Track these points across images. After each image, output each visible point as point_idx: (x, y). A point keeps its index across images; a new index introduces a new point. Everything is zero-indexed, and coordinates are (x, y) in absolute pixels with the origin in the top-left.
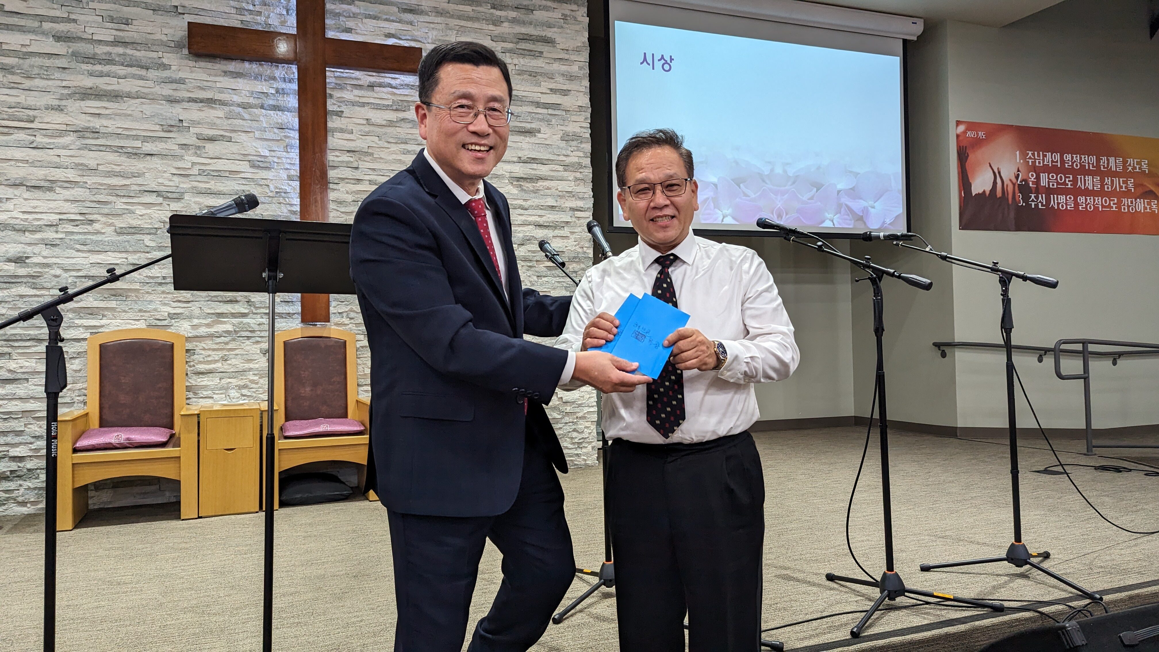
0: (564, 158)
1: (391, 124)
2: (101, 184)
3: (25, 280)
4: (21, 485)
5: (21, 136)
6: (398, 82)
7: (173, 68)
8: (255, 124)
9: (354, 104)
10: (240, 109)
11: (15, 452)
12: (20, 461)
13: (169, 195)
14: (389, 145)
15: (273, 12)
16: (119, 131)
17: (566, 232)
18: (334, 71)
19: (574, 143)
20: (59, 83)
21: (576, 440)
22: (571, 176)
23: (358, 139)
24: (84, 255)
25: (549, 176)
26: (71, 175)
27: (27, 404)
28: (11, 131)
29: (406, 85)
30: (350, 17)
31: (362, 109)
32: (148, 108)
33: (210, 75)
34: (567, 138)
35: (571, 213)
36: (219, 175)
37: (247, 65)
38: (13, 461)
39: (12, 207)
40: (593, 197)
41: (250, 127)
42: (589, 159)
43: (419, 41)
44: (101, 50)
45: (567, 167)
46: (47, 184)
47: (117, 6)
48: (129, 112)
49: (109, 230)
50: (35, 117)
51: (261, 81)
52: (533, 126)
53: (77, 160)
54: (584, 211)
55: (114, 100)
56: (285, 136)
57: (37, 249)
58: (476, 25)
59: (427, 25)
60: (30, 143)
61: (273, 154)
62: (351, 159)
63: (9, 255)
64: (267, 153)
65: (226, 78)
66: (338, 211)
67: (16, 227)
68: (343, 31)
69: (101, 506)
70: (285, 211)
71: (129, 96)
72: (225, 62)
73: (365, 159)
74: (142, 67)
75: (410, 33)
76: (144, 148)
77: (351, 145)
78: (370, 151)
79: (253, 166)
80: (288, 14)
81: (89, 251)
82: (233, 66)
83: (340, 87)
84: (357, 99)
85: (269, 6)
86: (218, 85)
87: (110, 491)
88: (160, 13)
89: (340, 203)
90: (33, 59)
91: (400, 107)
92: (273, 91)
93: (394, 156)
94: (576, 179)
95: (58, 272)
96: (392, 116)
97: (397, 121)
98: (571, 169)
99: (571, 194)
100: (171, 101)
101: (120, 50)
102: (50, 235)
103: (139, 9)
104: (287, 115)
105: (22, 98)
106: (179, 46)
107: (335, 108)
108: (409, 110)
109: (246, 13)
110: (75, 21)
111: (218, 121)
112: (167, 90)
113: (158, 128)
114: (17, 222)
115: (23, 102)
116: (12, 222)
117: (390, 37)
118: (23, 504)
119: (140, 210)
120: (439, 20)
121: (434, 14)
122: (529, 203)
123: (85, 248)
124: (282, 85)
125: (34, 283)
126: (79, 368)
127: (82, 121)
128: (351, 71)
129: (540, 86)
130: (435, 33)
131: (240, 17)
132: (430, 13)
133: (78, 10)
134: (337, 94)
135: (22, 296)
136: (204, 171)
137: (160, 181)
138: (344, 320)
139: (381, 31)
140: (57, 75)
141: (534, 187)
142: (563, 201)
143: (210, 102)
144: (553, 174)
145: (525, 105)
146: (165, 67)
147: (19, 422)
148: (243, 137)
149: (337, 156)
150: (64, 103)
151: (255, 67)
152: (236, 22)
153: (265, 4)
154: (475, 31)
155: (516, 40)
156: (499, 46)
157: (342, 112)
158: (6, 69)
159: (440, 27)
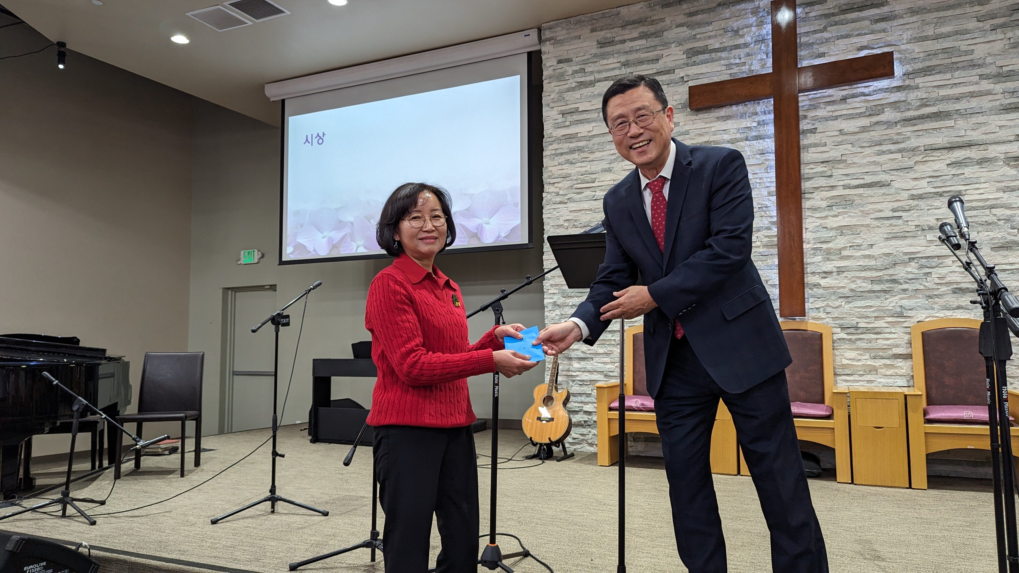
1: (864, 129)
4: (590, 432)
5: (588, 193)
6: (871, 89)
7: (681, 124)
9: (827, 119)
11: (587, 408)
12: (590, 415)
14: (863, 150)
15: (755, 59)
18: (808, 95)
20: (609, 152)
23: (832, 149)
27: (593, 376)
28: (583, 190)
29: (879, 90)
30: (823, 43)
31: (835, 123)
33: (706, 123)
37: (734, 108)
38: (586, 414)
43: (893, 45)
50: (595, 179)
51: (746, 118)
56: (766, 160)
58: (958, 11)
59: (901, 27)
60: (593, 197)
61: (755, 176)
62: (825, 169)
65: (718, 123)
66: (813, 217)
68: (816, 57)
69: (638, 454)
70: (766, 222)
72: (718, 110)
73: (839, 166)
75: (883, 40)
77: (825, 157)
78: (843, 158)
82: (723, 112)
83: (814, 107)
84: (831, 114)
85: (752, 55)
86: (713, 129)
87: (643, 443)
88: (672, 85)
89: (814, 209)
90: (595, 139)
91: (874, 112)
92: (755, 124)
93: (868, 159)
96: (865, 122)
97: (870, 126)
104: (767, 142)
105: (589, 167)
106: (684, 107)
107: (810, 127)
108: (883, 112)
109: (734, 67)
117: (863, 50)
118: (591, 445)
120: (914, 19)
121: (908, 15)
124: (762, 118)
128: (824, 91)
130: (909, 33)
131: (729, 72)
132: (905, 16)
134: (811, 114)
138: (820, 314)
139: (853, 46)
147: (589, 387)
149: (811, 169)
150: (612, 165)
151: (740, 108)
152: (727, 76)
153: (748, 55)
154: (957, 17)
155: (1008, 13)
156: (987, 25)
157: (816, 129)
158: (580, 150)
159: (916, 25)
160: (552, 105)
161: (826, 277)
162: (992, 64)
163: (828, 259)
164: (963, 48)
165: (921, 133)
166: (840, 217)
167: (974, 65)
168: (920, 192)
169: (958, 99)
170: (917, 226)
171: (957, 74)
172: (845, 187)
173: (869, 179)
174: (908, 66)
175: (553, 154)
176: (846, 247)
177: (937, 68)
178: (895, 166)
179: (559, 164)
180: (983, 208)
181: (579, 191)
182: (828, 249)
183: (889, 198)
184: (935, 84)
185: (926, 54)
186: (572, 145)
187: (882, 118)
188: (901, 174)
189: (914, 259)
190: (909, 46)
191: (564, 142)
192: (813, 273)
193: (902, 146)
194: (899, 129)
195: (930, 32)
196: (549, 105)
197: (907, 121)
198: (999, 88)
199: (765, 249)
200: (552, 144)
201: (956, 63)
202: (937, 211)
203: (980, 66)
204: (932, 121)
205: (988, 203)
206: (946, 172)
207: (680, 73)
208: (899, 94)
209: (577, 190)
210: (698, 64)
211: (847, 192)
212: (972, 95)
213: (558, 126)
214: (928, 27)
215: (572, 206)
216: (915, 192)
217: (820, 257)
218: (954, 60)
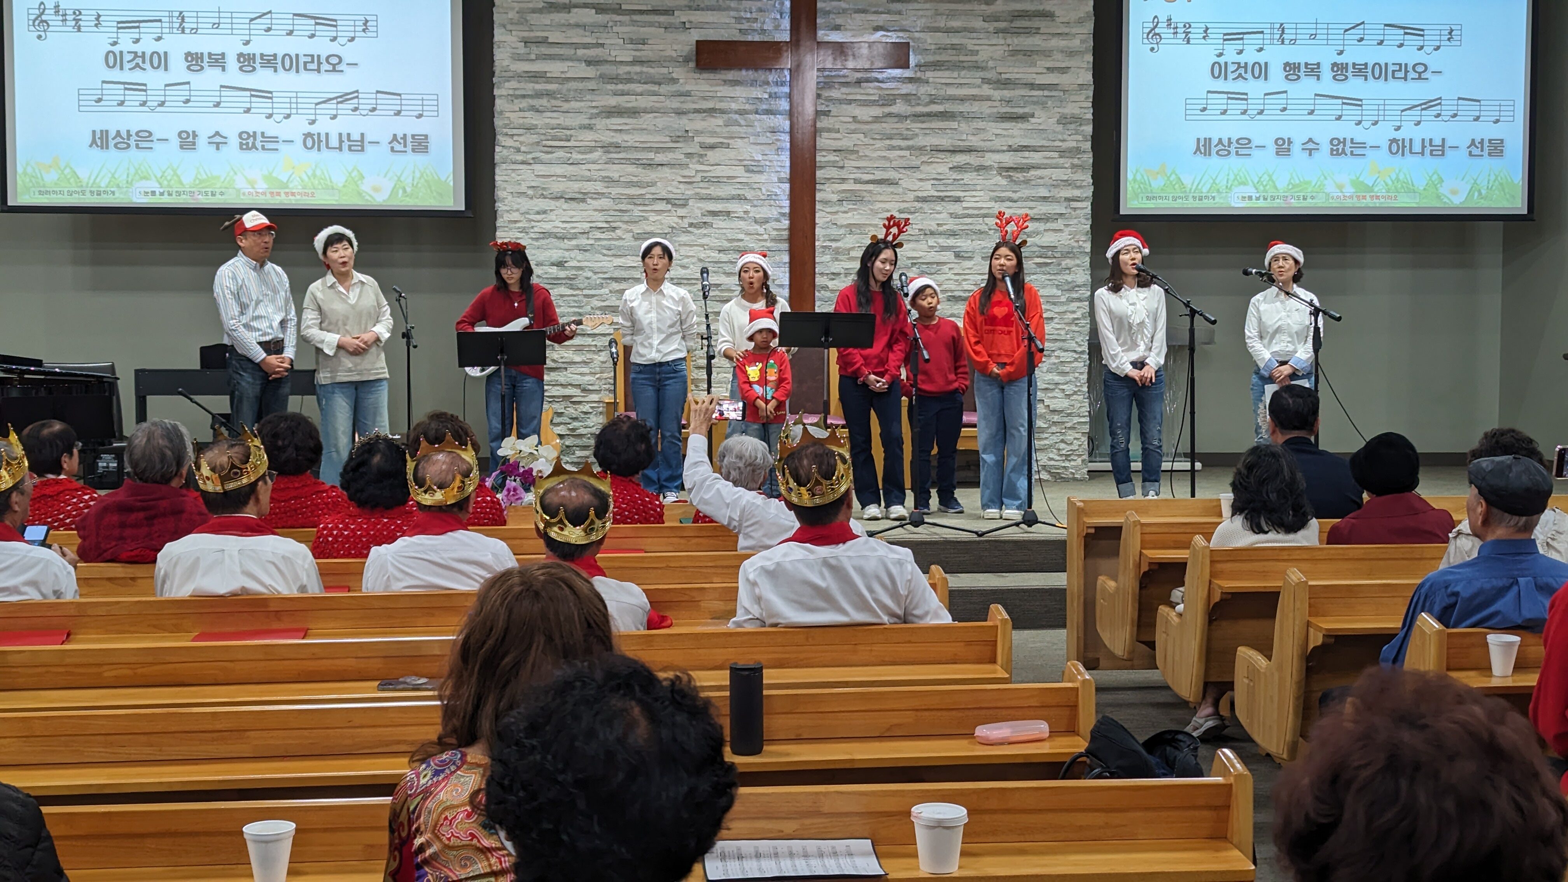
0: (1060, 144)
1: (877, 119)
2: (622, 195)
3: (564, 282)
5: (561, 154)
6: (885, 75)
7: (681, 81)
8: (750, 130)
9: (841, 101)
10: (737, 116)
13: (676, 201)
14: (875, 142)
15: (768, 17)
16: (637, 145)
17: (1060, 224)
19: (1073, 126)
20: (589, 104)
21: (1064, 452)
22: (1067, 162)
23: (845, 137)
24: (609, 259)
25: (1043, 164)
26: (599, 187)
28: (554, 150)
29: (893, 77)
30: (839, 13)
31: (848, 107)
32: (661, 121)
33: (711, 85)
34: (1064, 121)
35: (1065, 204)
36: (718, 181)
37: (744, 72)
39: (554, 218)
40: (1093, 184)
41: (746, 133)
42: (1090, 143)
44: (623, 70)
45: (1063, 153)
46: (580, 196)
47: (635, 28)
48: (644, 126)
49: (628, 236)
50: (571, 136)
51: (756, 87)
52: (1026, 110)
53: (604, 174)
54: (1082, 201)
55: (633, 115)
56: (778, 140)
57: (573, 254)
58: (967, 7)
59: (916, 12)
60: (567, 160)
61: (765, 157)
62: (837, 159)
63: (552, 260)
64: (760, 158)
65: (726, 87)
66: (826, 211)
67: (558, 235)
68: (832, 30)
70: (776, 213)
71: (646, 111)
72: (725, 72)
73: (851, 157)
74: (655, 83)
75: (898, 23)
76: (656, 159)
77: (837, 144)
78: (856, 149)
79: (748, 171)
80: (781, 17)
81: (613, 255)
82: (731, 75)
83: (828, 85)
84: (845, 96)
86: (719, 94)
88: (670, 30)
89: (826, 202)
90: (571, 84)
91: (888, 102)
92: (766, 96)
93: (879, 153)
94: (1073, 166)
95: (590, 274)
96: (877, 111)
97: (883, 116)
98: (1067, 155)
99: (1068, 183)
100: (679, 114)
101: (637, 69)
102: (583, 241)
103: (653, 29)
104: (778, 119)
105: (562, 120)
106: (687, 60)
107: (823, 107)
108: (895, 103)
109: (744, 21)
110: (602, 45)
111: (718, 130)
112: (675, 104)
113: (668, 139)
114: (559, 230)
115: (562, 123)
116: (555, 230)
117: (878, 29)
119: (653, 217)
122: (1018, 195)
123: (610, 253)
124: (776, 89)
125: (571, 284)
126: (605, 360)
127: (608, 137)
129: (1035, 66)
130: (923, 20)
133: (605, 35)
134: (825, 93)
135: (562, 296)
136: (705, 178)
137: (670, 189)
140: (588, 97)
141: (1024, 177)
142: (1057, 190)
143: (711, 111)
144: (1046, 161)
145: (1018, 88)
146: (674, 81)
148: (739, 143)
149: (824, 156)
150: (593, 121)
153: (760, 10)
154: (966, 13)
155: (1010, 18)
156: (991, 26)
157: (830, 111)
158: (549, 95)
159: (929, 13)
160: (509, 27)
161: (833, 279)
162: (992, 68)
163: (837, 260)
164: (970, 47)
165: (928, 132)
166: (850, 214)
167: (978, 67)
168: (925, 194)
169: (962, 100)
170: (920, 230)
171: (963, 73)
172: (857, 181)
173: (879, 175)
174: (920, 57)
175: (511, 95)
176: (854, 247)
177: (946, 64)
178: (904, 164)
179: (521, 110)
180: (977, 216)
181: (550, 149)
182: (838, 248)
183: (897, 197)
184: (944, 81)
185: (938, 46)
186: (538, 87)
187: (894, 109)
188: (909, 173)
189: (915, 264)
190: (921, 35)
191: (526, 82)
192: (822, 274)
193: (910, 143)
194: (908, 124)
195: (942, 23)
196: (504, 26)
197: (917, 116)
198: (997, 94)
199: (772, 244)
200: (508, 81)
201: (963, 62)
202: (937, 216)
203: (983, 69)
204: (938, 120)
205: (982, 212)
206: (948, 176)
207: (682, 17)
208: (910, 86)
209: (546, 149)
210: (703, 10)
211: (858, 187)
212: (974, 98)
213: (516, 57)
214: (939, 17)
215: (539, 169)
216: (920, 194)
217: (829, 256)
218: (962, 58)
